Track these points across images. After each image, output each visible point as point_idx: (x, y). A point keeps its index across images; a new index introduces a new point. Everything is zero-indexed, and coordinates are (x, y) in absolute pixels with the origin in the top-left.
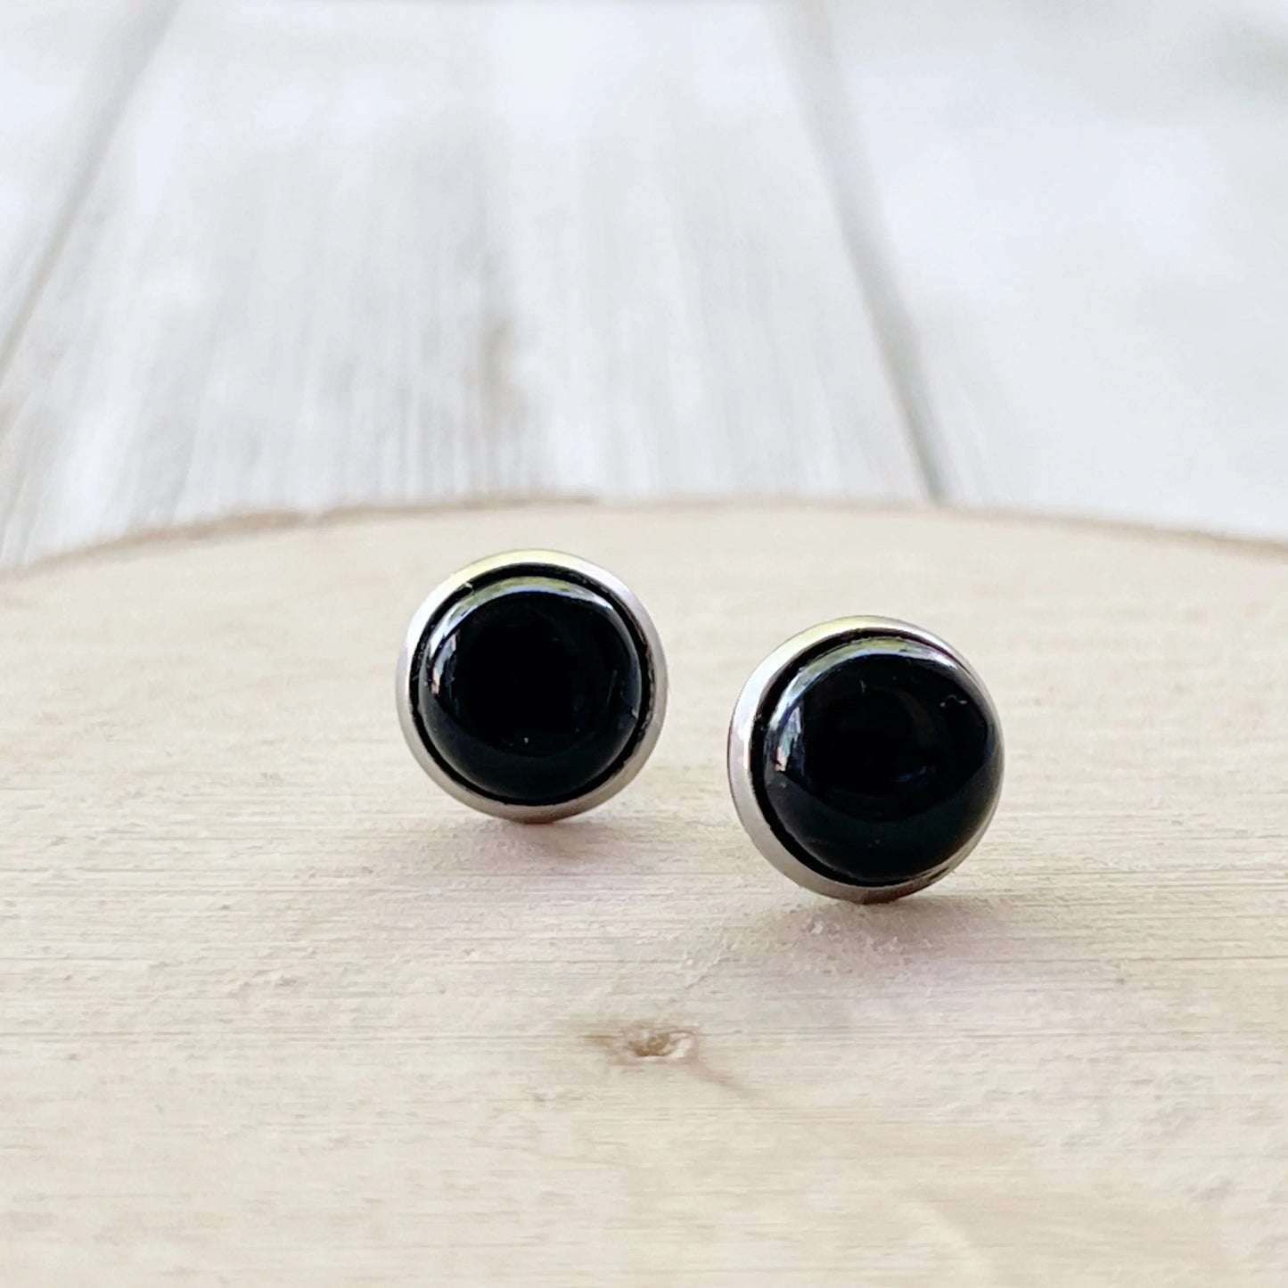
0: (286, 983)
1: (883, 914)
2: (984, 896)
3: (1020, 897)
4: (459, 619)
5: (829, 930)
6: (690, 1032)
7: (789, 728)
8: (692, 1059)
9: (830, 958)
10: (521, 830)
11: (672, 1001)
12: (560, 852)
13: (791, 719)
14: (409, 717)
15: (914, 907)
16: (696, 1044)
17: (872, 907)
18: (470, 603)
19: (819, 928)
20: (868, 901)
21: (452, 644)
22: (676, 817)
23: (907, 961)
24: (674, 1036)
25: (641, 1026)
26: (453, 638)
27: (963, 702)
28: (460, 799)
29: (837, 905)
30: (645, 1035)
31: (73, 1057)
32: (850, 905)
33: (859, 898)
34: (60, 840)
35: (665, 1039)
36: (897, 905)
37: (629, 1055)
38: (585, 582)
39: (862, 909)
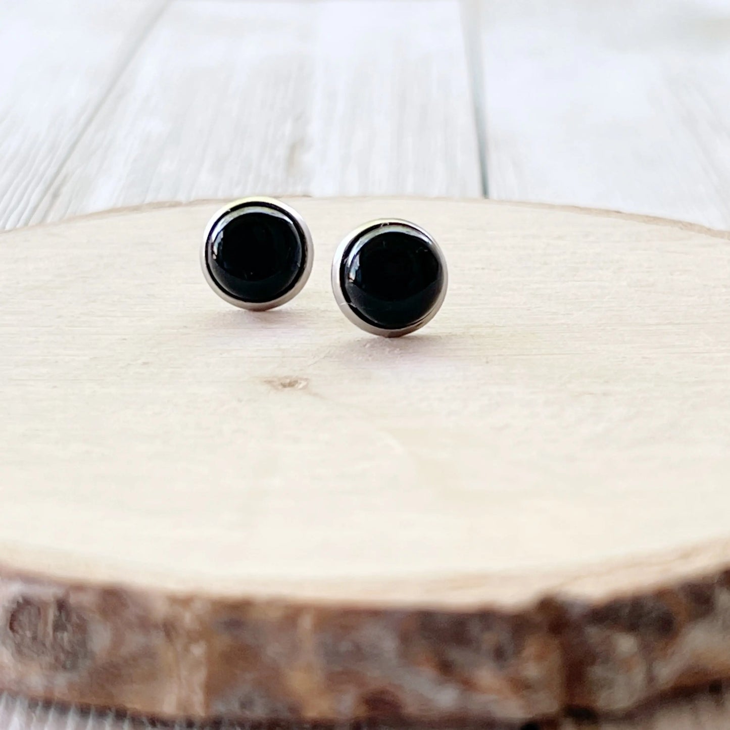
0: (145, 364)
1: (396, 341)
2: (440, 335)
3: (453, 335)
4: (225, 224)
5: (372, 346)
6: (306, 379)
7: (354, 264)
8: (305, 388)
9: (370, 356)
10: (252, 313)
11: (301, 370)
12: (266, 320)
13: (355, 260)
14: (205, 265)
15: (409, 338)
16: (308, 384)
17: (392, 339)
18: (230, 217)
19: (368, 345)
20: (390, 337)
21: (221, 235)
22: (318, 309)
23: (402, 356)
24: (299, 381)
25: (286, 377)
26: (222, 233)
27: (426, 251)
28: (228, 301)
29: (378, 338)
30: (288, 381)
31: (55, 387)
32: (384, 338)
33: (386, 336)
34: (60, 317)
35: (296, 382)
36: (402, 338)
37: (280, 387)
38: (278, 209)
39: (387, 339)
